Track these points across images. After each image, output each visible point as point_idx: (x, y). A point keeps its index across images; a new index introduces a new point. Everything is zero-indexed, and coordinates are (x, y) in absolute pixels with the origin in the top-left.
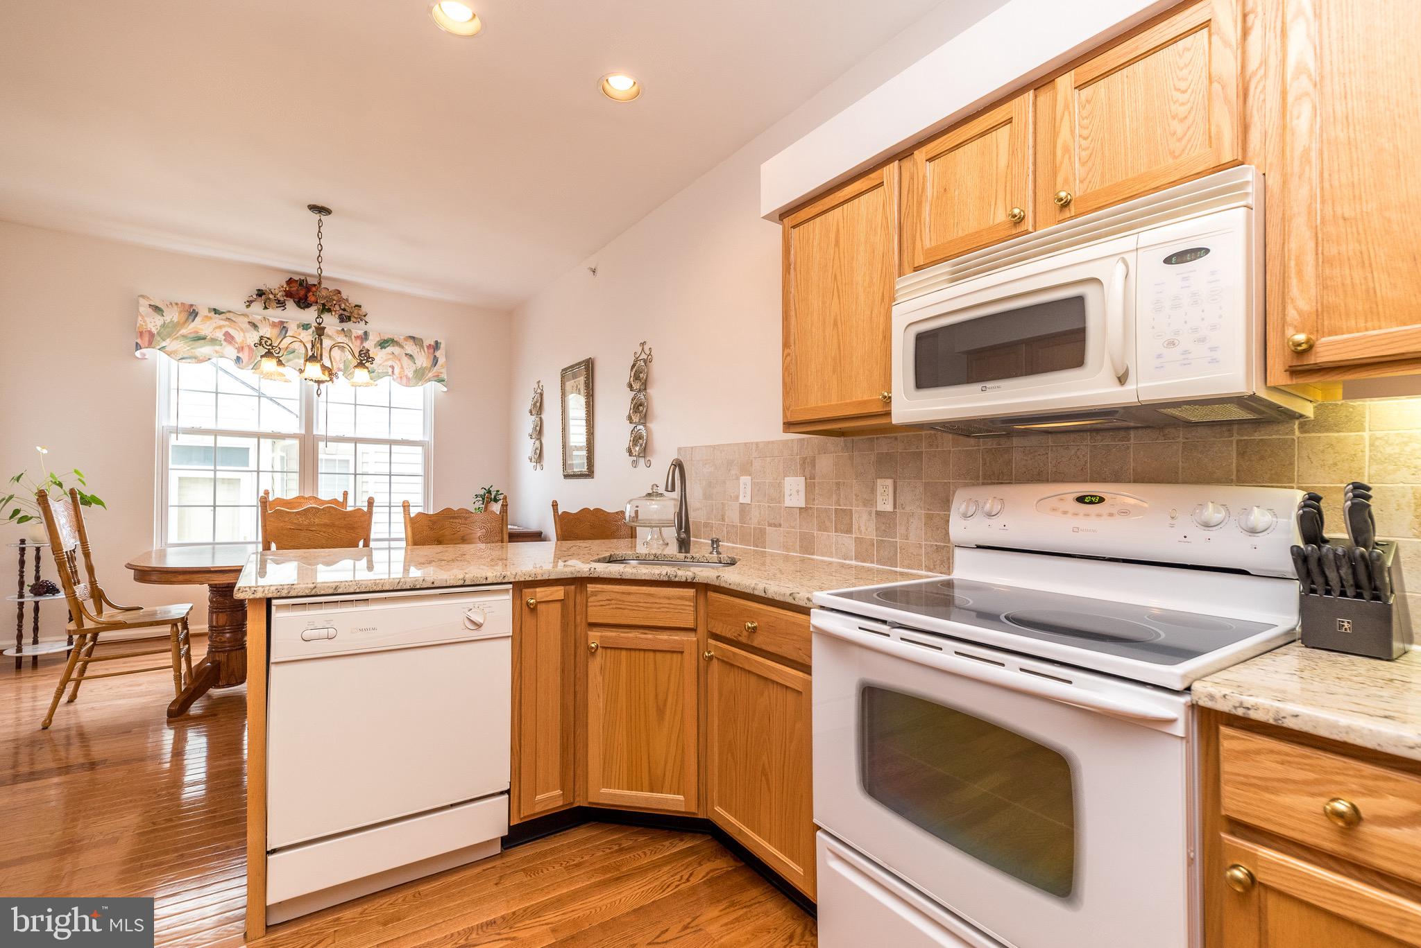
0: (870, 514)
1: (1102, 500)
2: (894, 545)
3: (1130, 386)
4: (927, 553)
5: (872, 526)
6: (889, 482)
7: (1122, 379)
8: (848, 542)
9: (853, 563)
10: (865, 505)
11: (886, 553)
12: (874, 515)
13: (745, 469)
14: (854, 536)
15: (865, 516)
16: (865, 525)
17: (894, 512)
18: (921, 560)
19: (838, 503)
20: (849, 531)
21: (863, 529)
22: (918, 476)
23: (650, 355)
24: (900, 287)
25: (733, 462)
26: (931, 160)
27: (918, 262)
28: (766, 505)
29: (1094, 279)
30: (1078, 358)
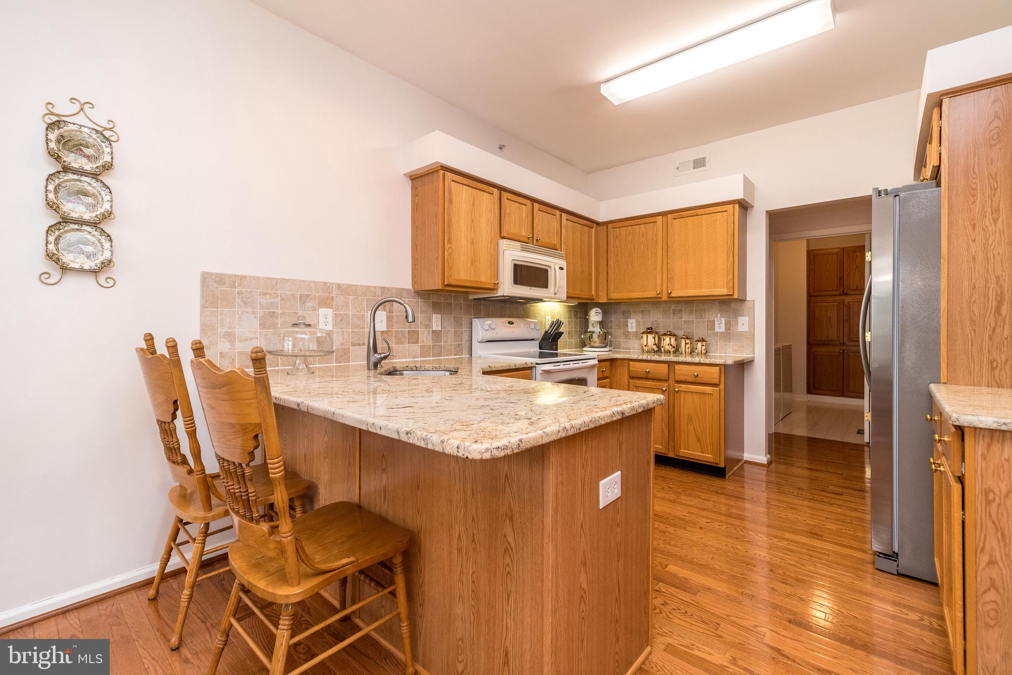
0: (429, 332)
1: (513, 323)
2: (440, 345)
3: (556, 296)
4: (454, 348)
5: (430, 338)
6: (439, 316)
7: (555, 294)
8: (416, 348)
9: (419, 359)
10: (426, 328)
11: (437, 351)
12: (431, 333)
13: (326, 302)
14: (419, 344)
15: (426, 334)
16: (426, 338)
17: (441, 330)
18: (452, 352)
20: (417, 342)
21: (425, 340)
22: (451, 314)
23: (110, 129)
24: (505, 243)
25: (308, 296)
26: (507, 199)
27: (504, 234)
28: (350, 331)
29: (550, 266)
30: (545, 286)
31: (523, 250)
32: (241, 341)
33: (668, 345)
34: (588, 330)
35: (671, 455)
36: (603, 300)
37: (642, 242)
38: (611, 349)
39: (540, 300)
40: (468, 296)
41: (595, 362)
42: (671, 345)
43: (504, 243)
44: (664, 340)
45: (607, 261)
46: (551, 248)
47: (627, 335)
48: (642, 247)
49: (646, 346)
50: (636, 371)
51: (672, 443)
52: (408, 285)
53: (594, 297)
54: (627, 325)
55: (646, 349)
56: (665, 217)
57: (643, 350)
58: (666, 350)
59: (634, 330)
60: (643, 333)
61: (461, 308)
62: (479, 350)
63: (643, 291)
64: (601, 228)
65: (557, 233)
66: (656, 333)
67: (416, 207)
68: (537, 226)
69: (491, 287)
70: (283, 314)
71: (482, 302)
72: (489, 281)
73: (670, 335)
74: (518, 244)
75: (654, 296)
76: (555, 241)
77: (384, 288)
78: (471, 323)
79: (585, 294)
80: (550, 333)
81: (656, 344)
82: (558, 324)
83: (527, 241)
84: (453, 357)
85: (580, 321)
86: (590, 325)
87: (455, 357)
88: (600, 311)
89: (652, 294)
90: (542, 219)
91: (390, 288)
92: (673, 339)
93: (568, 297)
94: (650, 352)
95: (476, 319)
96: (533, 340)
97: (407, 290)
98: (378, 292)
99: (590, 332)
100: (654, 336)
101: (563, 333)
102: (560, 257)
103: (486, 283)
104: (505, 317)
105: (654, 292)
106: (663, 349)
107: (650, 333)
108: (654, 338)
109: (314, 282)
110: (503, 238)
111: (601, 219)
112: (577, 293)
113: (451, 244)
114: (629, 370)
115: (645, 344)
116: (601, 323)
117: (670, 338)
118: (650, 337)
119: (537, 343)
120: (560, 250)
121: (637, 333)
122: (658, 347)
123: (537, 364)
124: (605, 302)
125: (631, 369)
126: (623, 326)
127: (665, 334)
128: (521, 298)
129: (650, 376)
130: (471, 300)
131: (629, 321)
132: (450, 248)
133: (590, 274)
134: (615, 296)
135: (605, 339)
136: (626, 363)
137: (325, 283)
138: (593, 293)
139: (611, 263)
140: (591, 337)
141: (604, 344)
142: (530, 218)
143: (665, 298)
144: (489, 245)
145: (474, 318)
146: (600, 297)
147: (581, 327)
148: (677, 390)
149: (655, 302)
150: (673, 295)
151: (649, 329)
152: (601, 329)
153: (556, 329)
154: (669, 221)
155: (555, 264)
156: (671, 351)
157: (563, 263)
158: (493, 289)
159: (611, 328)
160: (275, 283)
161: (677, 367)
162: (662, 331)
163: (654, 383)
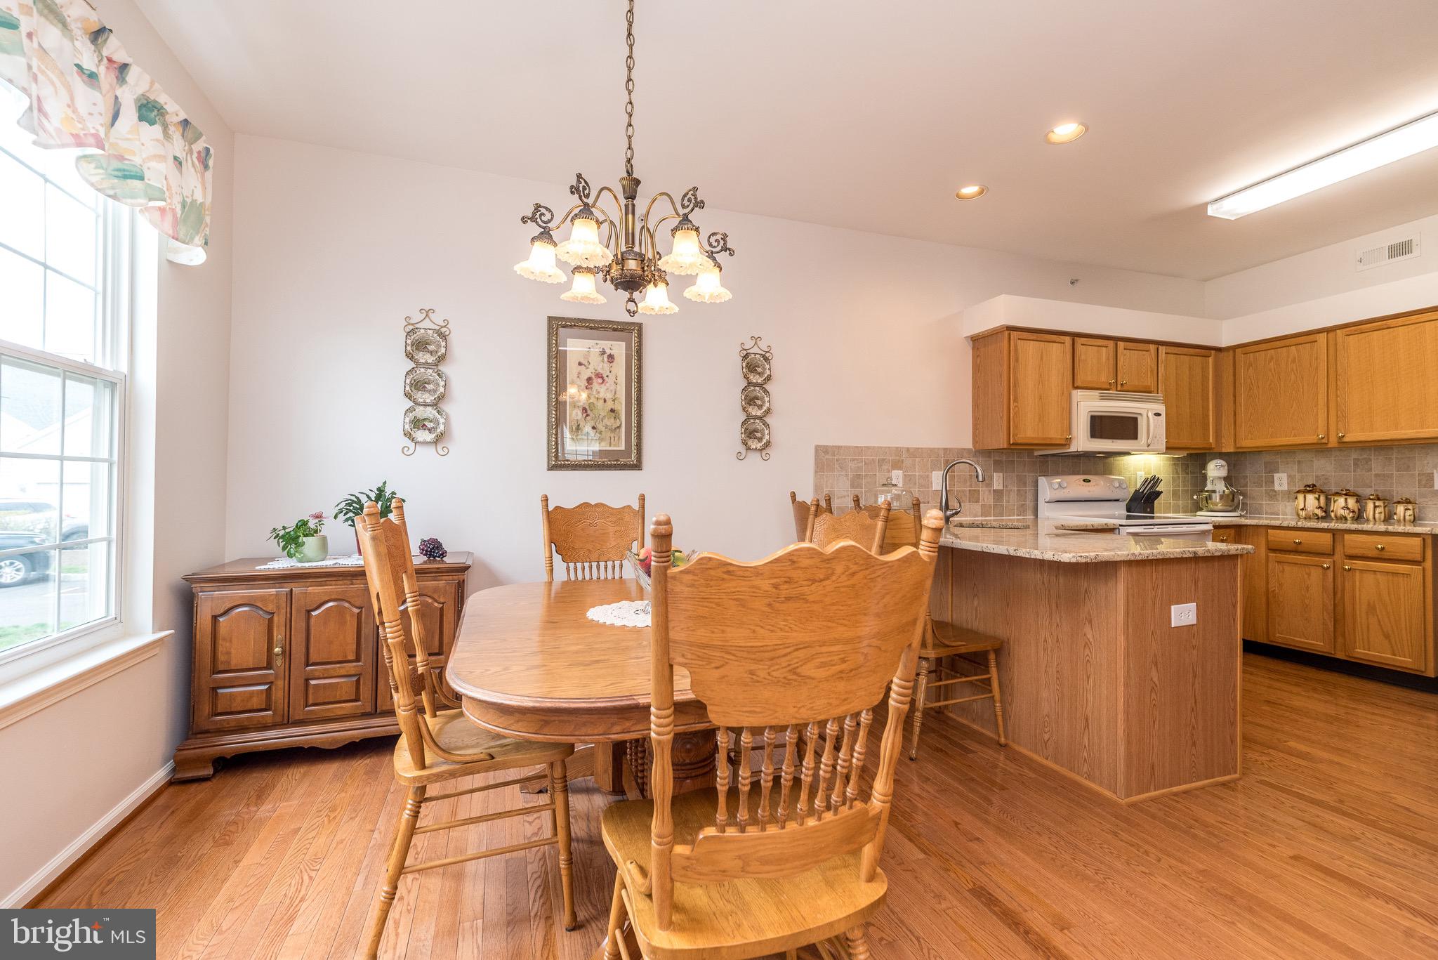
0: (990, 491)
1: (1090, 481)
2: (1002, 506)
3: (1150, 448)
4: (1017, 508)
5: (991, 497)
6: (1001, 474)
7: (1149, 445)
8: (977, 507)
10: (987, 487)
11: (998, 510)
12: (992, 491)
13: (897, 465)
14: (980, 504)
15: (987, 493)
16: (986, 498)
17: (1003, 490)
18: (1015, 512)
19: (971, 486)
20: (978, 501)
22: (1013, 472)
23: (768, 352)
24: (1079, 394)
25: (884, 460)
26: (1082, 345)
27: (1078, 383)
28: (917, 490)
29: (1140, 414)
30: (1135, 436)
31: (1103, 398)
32: (838, 498)
33: (1342, 508)
34: (1206, 489)
35: (1340, 655)
36: (1229, 448)
37: (1293, 370)
38: (1243, 514)
39: (1127, 453)
40: (1033, 453)
41: (1210, 527)
42: (1348, 509)
43: (1077, 394)
44: (1334, 502)
45: (1235, 396)
46: (1144, 391)
47: (1273, 495)
48: (1293, 376)
49: (1302, 509)
50: (1281, 542)
51: (1340, 640)
52: (968, 444)
53: (1213, 446)
54: (1273, 482)
55: (1303, 514)
56: (1331, 335)
57: (1298, 515)
58: (1339, 515)
59: (1285, 487)
60: (1298, 492)
61: (1025, 466)
62: (1045, 511)
63: (1295, 436)
64: (1221, 355)
65: (1152, 371)
66: (1322, 492)
67: (977, 368)
68: (1122, 367)
69: (1063, 442)
70: (866, 476)
71: (1049, 458)
72: (1059, 437)
73: (1346, 495)
74: (1096, 393)
75: (1315, 441)
76: (1149, 381)
77: (947, 449)
78: (1037, 482)
79: (1198, 442)
80: (1143, 492)
81: (1320, 507)
82: (1155, 481)
83: (1108, 387)
84: (1016, 517)
85: (1192, 477)
86: (1209, 482)
87: (1018, 517)
88: (1223, 463)
89: (1311, 439)
90: (1127, 358)
91: (952, 449)
92: (1352, 502)
93: (1167, 448)
94: (1310, 518)
95: (1043, 478)
96: (1118, 500)
97: (969, 450)
98: (941, 453)
99: (1207, 491)
100: (1317, 496)
101: (1162, 492)
102: (1156, 401)
103: (1056, 439)
104: (1078, 474)
105: (1314, 435)
106: (1333, 514)
107: (1309, 492)
108: (1318, 499)
109: (889, 447)
110: (1078, 388)
111: (1224, 344)
112: (1185, 440)
113: (1017, 403)
114: (1268, 541)
115: (1301, 506)
116: (1226, 479)
117: (1346, 499)
118: (1311, 498)
119: (1124, 504)
120: (1156, 391)
121: (1289, 492)
122: (1325, 512)
123: (1121, 525)
124: (1232, 451)
125: (1270, 538)
126: (1266, 483)
127: (1337, 494)
128: (1100, 453)
129: (1300, 548)
130: (1036, 456)
131: (1276, 476)
132: (1016, 406)
133: (1206, 416)
134: (1247, 443)
135: (1233, 500)
136: (1263, 530)
137: (897, 448)
138: (1211, 441)
139: (1242, 399)
140: (1208, 498)
141: (1231, 506)
142: (1112, 362)
143: (1333, 442)
144: (1060, 398)
145: (1040, 476)
146: (1224, 445)
147: (1195, 485)
148: (1347, 567)
149: (1320, 448)
150: (1346, 439)
151: (1309, 486)
152: (1226, 487)
153: (1151, 488)
154: (1340, 340)
155: (1148, 410)
156: (1348, 517)
157: (1161, 408)
158: (1065, 445)
159: (1246, 485)
160: (859, 450)
161: (1347, 537)
162: (1334, 490)
163: (1308, 558)
